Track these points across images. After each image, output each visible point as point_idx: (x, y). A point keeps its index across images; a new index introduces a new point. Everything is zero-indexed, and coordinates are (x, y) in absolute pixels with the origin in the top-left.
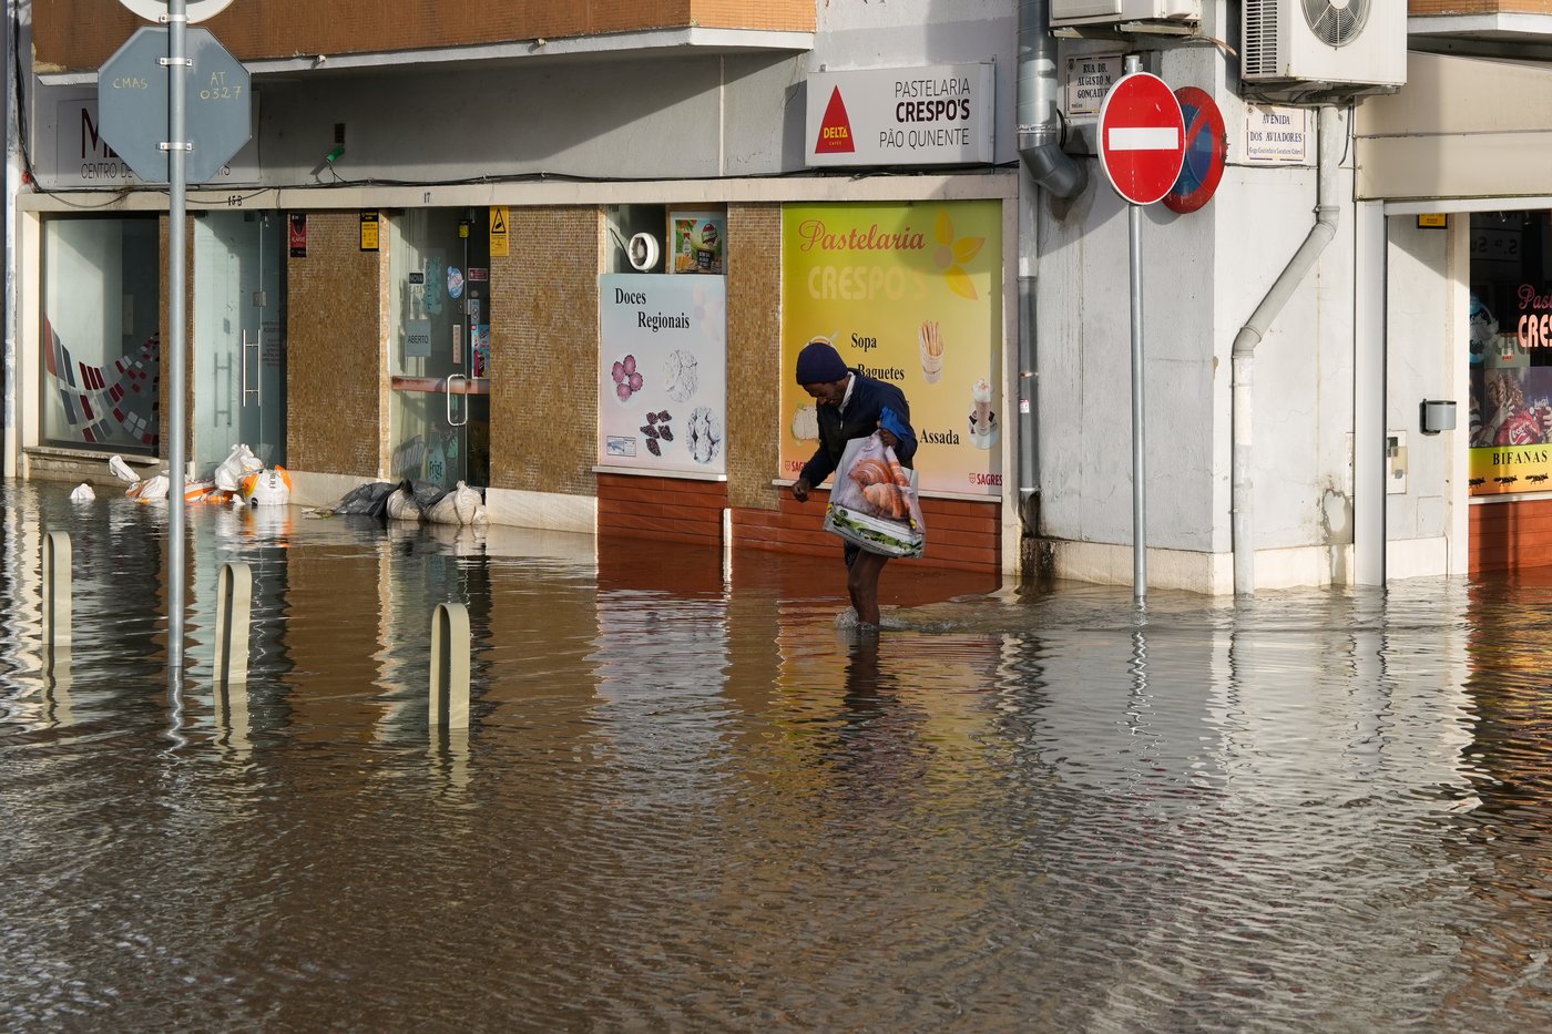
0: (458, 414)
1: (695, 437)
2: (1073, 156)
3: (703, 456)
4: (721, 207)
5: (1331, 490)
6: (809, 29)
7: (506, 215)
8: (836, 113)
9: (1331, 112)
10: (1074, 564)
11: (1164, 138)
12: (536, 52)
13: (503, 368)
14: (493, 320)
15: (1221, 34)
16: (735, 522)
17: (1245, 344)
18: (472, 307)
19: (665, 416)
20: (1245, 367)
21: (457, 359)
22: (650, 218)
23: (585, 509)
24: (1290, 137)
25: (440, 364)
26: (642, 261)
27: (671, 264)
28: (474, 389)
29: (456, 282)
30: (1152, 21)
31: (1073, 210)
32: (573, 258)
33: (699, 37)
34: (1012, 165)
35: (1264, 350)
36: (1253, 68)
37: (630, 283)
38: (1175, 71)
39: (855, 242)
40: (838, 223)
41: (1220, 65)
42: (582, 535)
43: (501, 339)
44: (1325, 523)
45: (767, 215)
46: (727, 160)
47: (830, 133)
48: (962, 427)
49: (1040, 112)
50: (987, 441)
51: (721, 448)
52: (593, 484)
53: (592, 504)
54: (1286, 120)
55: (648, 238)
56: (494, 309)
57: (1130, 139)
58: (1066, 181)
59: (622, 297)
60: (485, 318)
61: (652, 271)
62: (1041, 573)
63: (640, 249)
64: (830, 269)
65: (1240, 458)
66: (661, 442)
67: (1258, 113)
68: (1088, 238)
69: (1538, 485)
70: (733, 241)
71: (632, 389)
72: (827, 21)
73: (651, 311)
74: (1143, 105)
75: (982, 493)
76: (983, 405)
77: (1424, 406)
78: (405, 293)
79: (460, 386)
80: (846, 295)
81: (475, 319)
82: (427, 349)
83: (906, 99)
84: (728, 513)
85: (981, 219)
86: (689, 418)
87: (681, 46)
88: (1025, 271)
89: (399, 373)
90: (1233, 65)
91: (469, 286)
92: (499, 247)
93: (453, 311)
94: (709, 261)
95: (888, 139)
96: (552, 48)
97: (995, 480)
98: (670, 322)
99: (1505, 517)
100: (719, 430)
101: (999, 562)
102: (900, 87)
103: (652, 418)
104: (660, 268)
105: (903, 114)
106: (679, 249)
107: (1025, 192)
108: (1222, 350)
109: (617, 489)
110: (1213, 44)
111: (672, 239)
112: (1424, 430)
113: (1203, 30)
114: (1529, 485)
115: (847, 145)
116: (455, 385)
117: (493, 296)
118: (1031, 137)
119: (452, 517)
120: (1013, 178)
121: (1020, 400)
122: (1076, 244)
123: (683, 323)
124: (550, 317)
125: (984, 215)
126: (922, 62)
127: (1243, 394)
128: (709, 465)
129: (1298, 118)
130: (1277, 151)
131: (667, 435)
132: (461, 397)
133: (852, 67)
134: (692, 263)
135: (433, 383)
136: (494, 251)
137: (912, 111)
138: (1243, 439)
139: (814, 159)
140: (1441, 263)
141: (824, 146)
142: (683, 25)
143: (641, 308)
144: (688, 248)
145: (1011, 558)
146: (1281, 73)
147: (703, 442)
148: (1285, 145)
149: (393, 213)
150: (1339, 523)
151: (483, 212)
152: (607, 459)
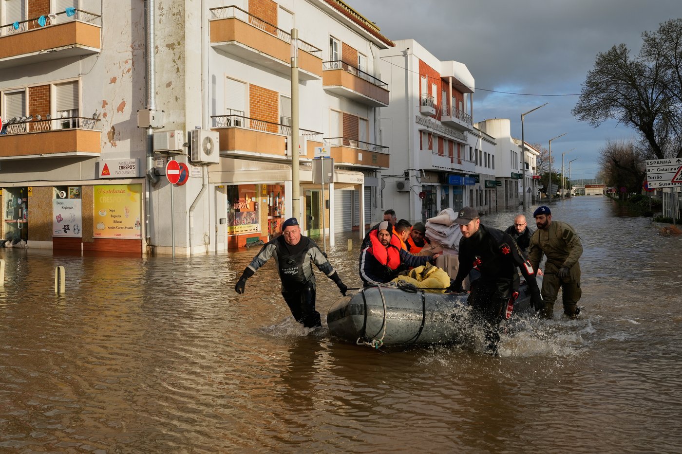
0: (21, 226)
1: (75, 229)
2: (157, 175)
3: (76, 233)
4: (80, 186)
5: (206, 235)
6: (100, 152)
7: (31, 188)
8: (106, 168)
9: (205, 167)
10: (159, 250)
11: (177, 172)
12: (42, 156)
13: (31, 217)
14: (29, 208)
15: (187, 153)
16: (84, 245)
17: (192, 209)
18: (24, 206)
19: (68, 226)
20: (192, 214)
21: (20, 216)
22: (64, 188)
23: (50, 244)
24: (198, 172)
25: (16, 217)
26: (63, 196)
27: (69, 196)
28: (25, 221)
29: (20, 201)
30: (175, 150)
31: (157, 185)
32: (47, 196)
33: (78, 153)
34: (144, 177)
35: (195, 210)
36: (193, 159)
37: (59, 200)
38: (178, 160)
39: (110, 192)
40: (106, 188)
41: (187, 159)
42: (49, 249)
43: (31, 212)
44: (205, 241)
45: (91, 187)
46: (81, 177)
47: (105, 172)
48: (134, 226)
49: (151, 166)
50: (139, 228)
51: (81, 231)
52: (52, 239)
53: (52, 243)
54: (198, 169)
55: (64, 192)
56: (29, 206)
57: (171, 172)
58: (155, 180)
59: (58, 203)
60: (27, 208)
61: (65, 198)
62: (152, 253)
63: (62, 194)
64: (104, 197)
65: (191, 230)
66: (67, 230)
67: (193, 167)
68: (160, 190)
69: (242, 232)
70: (83, 192)
71: (60, 221)
72: (103, 151)
73: (64, 206)
74: (174, 166)
75: (139, 238)
76: (138, 222)
77: (220, 219)
78: (8, 203)
79: (21, 221)
80: (108, 202)
81: (24, 208)
82: (13, 214)
83: (121, 165)
84: (82, 244)
85: (138, 187)
86: (73, 226)
87: (75, 155)
88: (148, 196)
89: (6, 219)
90: (189, 159)
91: (23, 202)
92: (30, 194)
93: (19, 207)
94: (78, 196)
95: (116, 173)
96: (45, 156)
97: (141, 235)
98: (69, 208)
99: (235, 239)
100: (80, 227)
101: (142, 251)
102: (119, 163)
103: (65, 226)
104: (66, 197)
105: (120, 168)
106: (71, 194)
107: (147, 182)
108: (188, 210)
109: (56, 240)
110: (185, 155)
111: (69, 192)
112: (220, 223)
113: (184, 153)
114: (245, 232)
115: (108, 174)
116: (19, 221)
117: (28, 204)
118: (149, 172)
119: (20, 246)
120: (144, 180)
121: (146, 220)
122: (157, 191)
123: (72, 208)
124: (42, 207)
125: (138, 186)
126: (129, 158)
127: (192, 218)
128: (78, 235)
129: (200, 168)
130: (196, 174)
131: (69, 229)
132: (21, 223)
133: (109, 159)
134: (74, 197)
135: (15, 221)
136: (28, 195)
137: (123, 167)
138: (192, 226)
139: (101, 176)
140: (223, 192)
141: (103, 174)
142: (75, 151)
143: (63, 205)
144: (72, 193)
145: (145, 250)
146: (199, 160)
147: (77, 231)
148: (198, 173)
149: (4, 188)
150: (207, 241)
151: (26, 188)
152: (55, 234)
